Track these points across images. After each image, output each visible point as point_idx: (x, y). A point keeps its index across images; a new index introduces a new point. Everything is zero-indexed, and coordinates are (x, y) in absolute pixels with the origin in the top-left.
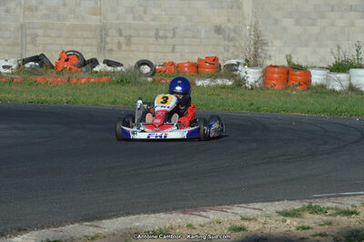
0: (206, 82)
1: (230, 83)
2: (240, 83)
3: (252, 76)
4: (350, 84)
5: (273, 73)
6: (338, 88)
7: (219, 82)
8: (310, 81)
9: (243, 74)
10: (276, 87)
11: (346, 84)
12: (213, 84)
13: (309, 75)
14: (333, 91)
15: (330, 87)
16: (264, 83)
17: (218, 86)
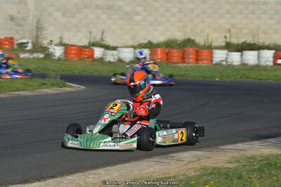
0: (27, 55)
1: (42, 56)
2: (49, 56)
3: (58, 52)
4: (119, 58)
5: (73, 50)
6: (112, 60)
7: (35, 55)
8: (93, 55)
9: (51, 50)
10: (74, 59)
11: (116, 57)
12: (31, 57)
13: (93, 51)
14: (110, 62)
15: (107, 60)
16: (65, 56)
17: (34, 58)
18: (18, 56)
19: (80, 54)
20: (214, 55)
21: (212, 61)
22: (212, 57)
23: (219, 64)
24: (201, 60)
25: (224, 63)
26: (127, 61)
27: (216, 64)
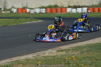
1: (9, 12)
2: (12, 12)
3: (15, 10)
4: (35, 12)
5: (19, 10)
6: (33, 13)
8: (26, 11)
9: (13, 10)
10: (20, 13)
12: (6, 13)
13: (26, 10)
15: (31, 13)
16: (17, 12)
17: (7, 13)
18: (1, 12)
19: (22, 11)
20: (67, 10)
21: (66, 12)
22: (66, 11)
23: (69, 13)
24: (63, 12)
25: (70, 12)
26: (38, 13)
27: (68, 13)
